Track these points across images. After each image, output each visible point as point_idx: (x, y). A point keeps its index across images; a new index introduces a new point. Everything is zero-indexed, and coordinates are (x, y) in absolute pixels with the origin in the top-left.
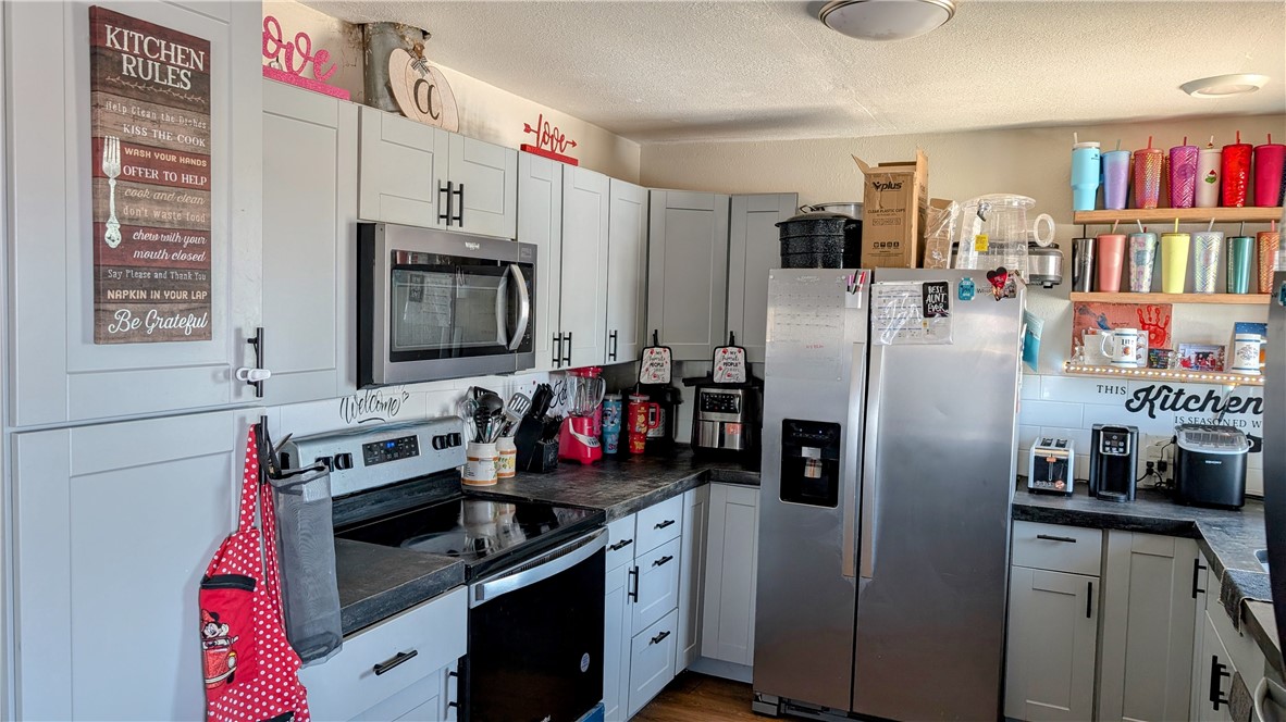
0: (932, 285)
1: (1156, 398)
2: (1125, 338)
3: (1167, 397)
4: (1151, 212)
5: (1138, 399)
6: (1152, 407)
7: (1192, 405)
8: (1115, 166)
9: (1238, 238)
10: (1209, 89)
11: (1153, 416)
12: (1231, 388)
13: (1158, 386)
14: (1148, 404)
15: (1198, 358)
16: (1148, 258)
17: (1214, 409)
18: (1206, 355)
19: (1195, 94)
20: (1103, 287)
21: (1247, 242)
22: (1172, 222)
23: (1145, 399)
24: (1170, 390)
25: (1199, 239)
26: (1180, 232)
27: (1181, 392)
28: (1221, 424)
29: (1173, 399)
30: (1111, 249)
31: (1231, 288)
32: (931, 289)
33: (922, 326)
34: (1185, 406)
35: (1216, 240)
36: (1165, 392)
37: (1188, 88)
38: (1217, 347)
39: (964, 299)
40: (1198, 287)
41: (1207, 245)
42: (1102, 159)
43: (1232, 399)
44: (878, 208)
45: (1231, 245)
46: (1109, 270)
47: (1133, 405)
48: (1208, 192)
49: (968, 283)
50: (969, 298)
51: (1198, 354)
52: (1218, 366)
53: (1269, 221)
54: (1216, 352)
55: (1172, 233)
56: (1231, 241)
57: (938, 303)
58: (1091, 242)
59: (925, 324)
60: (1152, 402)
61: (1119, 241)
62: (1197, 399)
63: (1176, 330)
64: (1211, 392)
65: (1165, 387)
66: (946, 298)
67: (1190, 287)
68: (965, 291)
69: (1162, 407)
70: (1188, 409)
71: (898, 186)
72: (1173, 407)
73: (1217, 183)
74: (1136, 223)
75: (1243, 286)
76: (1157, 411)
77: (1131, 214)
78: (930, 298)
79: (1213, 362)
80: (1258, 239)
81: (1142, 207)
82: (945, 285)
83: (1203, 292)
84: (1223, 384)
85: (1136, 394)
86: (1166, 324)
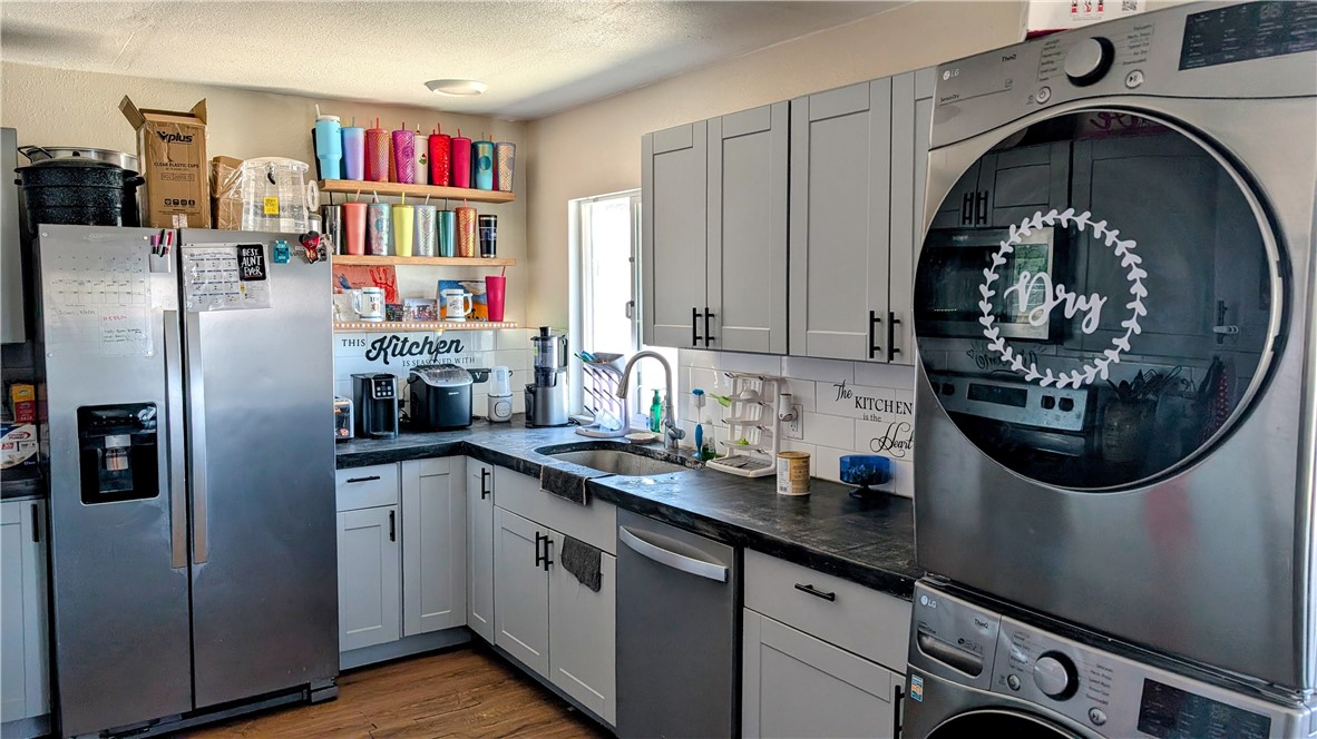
0: (246, 247)
1: (388, 347)
2: (372, 295)
3: (396, 345)
4: (384, 185)
5: (375, 349)
6: (386, 355)
7: (415, 350)
8: (354, 140)
9: (445, 212)
10: (445, 89)
11: (387, 363)
12: (440, 334)
13: (389, 336)
14: (382, 353)
15: (419, 310)
16: (385, 224)
17: (430, 353)
18: (425, 308)
19: (436, 91)
20: (351, 251)
21: (452, 215)
22: (400, 195)
23: (380, 348)
24: (398, 339)
25: (420, 210)
26: (406, 204)
27: (406, 340)
28: (437, 363)
29: (403, 348)
30: (356, 216)
31: (443, 252)
32: (244, 252)
33: (239, 290)
34: (410, 352)
35: (432, 210)
36: (394, 341)
37: (432, 85)
38: (432, 301)
39: (280, 261)
40: (422, 252)
41: (426, 215)
42: (342, 132)
43: (442, 342)
44: (166, 161)
45: (442, 216)
46: (356, 235)
47: (372, 355)
48: (421, 171)
49: (283, 246)
50: (285, 261)
51: (419, 307)
52: (433, 317)
53: (462, 199)
54: (431, 305)
55: (400, 205)
56: (441, 214)
57: (254, 266)
58: (339, 208)
59: (242, 288)
60: (385, 350)
61: (362, 208)
62: (417, 344)
63: (402, 286)
64: (427, 338)
65: (394, 337)
66: (262, 261)
67: (416, 253)
68: (279, 255)
69: (394, 355)
70: (412, 354)
71: (189, 139)
72: (401, 354)
73: (426, 165)
74: (373, 194)
75: (451, 252)
76: (390, 357)
77: (369, 186)
78: (245, 261)
79: (430, 313)
80: (457, 212)
81: (376, 180)
82: (260, 248)
83: (426, 256)
84: (434, 331)
85: (373, 345)
86: (393, 283)
